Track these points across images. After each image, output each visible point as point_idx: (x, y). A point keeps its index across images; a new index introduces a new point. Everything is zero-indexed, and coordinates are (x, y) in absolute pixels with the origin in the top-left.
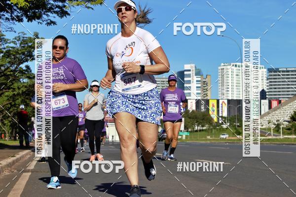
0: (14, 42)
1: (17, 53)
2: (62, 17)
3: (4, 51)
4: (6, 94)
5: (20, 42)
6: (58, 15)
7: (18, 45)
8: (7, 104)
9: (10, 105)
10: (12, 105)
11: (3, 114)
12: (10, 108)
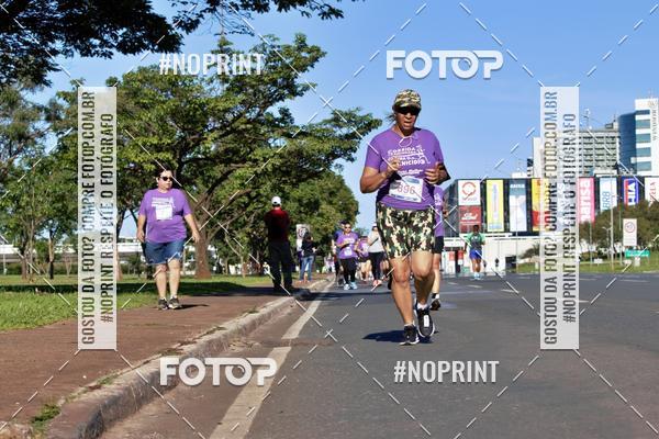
1: (260, 80)
4: (239, 172)
8: (241, 196)
9: (246, 199)
10: (251, 199)
11: (232, 217)
12: (247, 205)
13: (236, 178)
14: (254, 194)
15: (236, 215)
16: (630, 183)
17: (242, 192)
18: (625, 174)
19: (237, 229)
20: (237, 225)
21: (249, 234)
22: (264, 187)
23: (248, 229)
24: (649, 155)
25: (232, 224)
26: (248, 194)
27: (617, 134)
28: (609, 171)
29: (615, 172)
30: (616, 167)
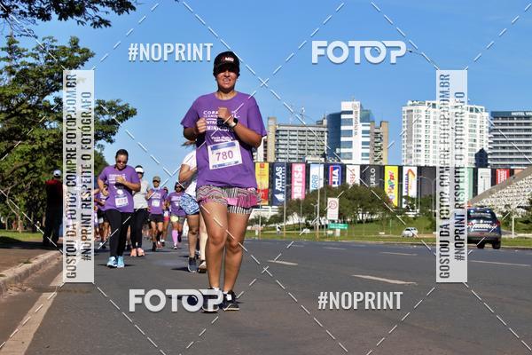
0: (34, 56)
1: (40, 74)
2: (120, 12)
3: (17, 70)
4: (20, 148)
5: (45, 55)
6: (113, 9)
7: (42, 61)
8: (21, 167)
9: (25, 170)
10: (28, 169)
11: (13, 184)
12: (25, 175)
13: (18, 152)
14: (31, 166)
15: (16, 182)
16: (334, 169)
17: (21, 164)
18: (331, 161)
19: (16, 194)
20: (17, 190)
21: (26, 198)
22: (39, 161)
23: (25, 194)
24: (351, 147)
25: (12, 190)
26: (26, 166)
27: (326, 129)
28: (318, 158)
29: (323, 159)
30: (324, 156)
